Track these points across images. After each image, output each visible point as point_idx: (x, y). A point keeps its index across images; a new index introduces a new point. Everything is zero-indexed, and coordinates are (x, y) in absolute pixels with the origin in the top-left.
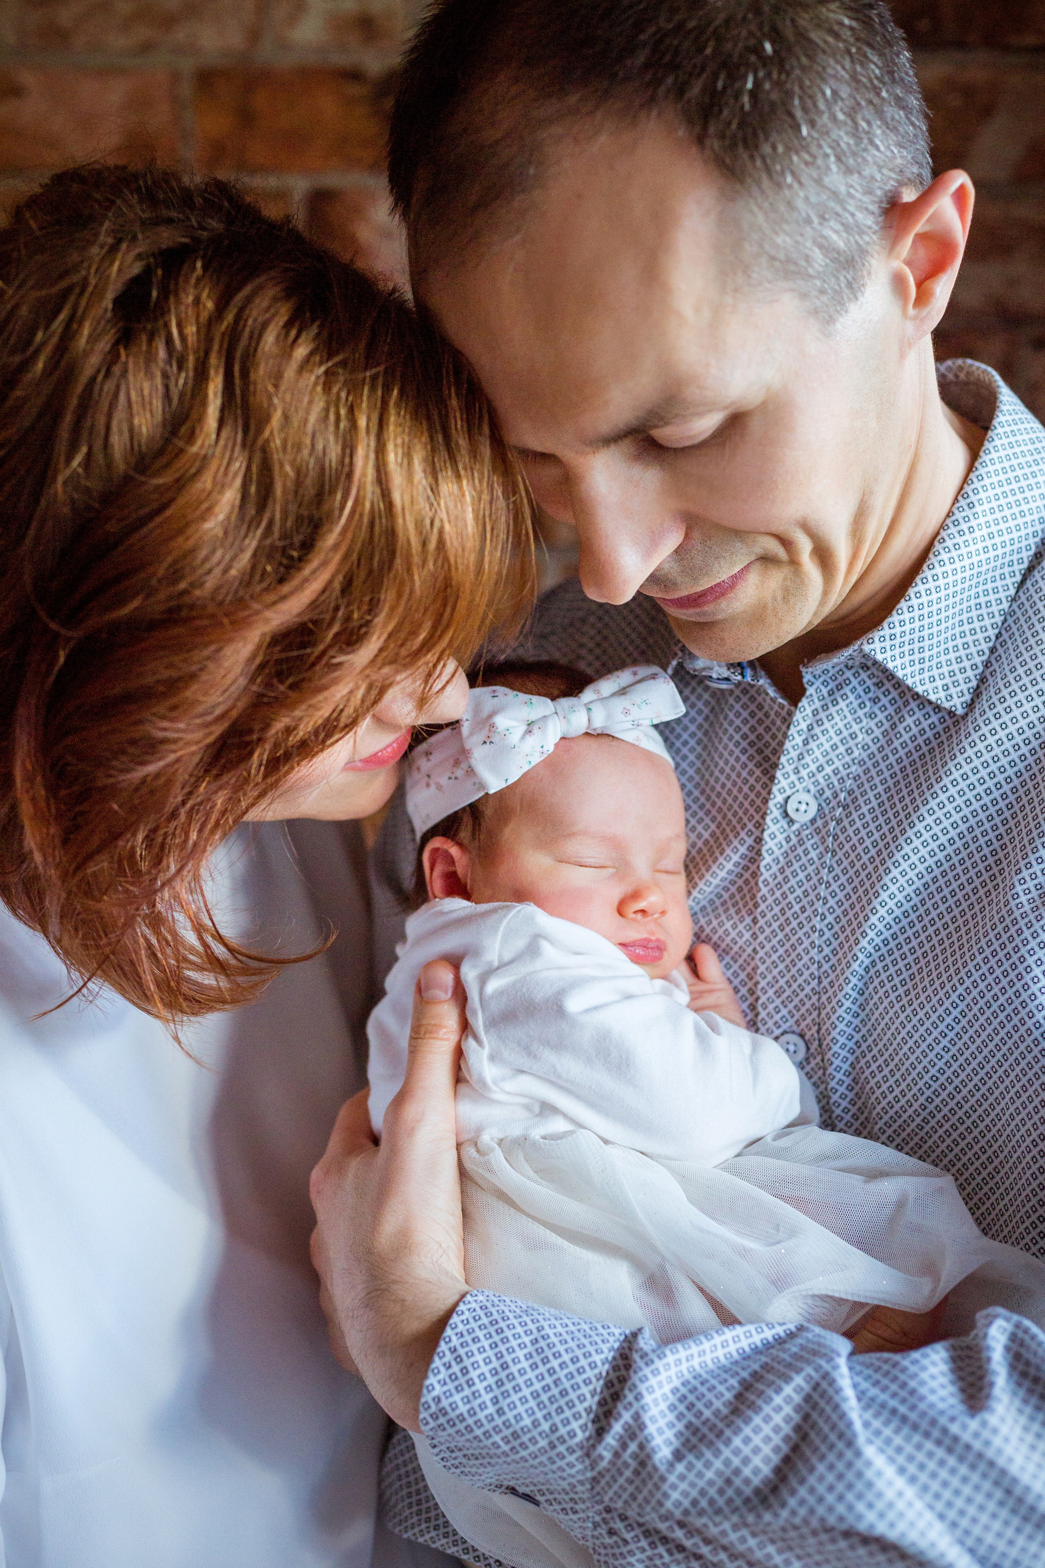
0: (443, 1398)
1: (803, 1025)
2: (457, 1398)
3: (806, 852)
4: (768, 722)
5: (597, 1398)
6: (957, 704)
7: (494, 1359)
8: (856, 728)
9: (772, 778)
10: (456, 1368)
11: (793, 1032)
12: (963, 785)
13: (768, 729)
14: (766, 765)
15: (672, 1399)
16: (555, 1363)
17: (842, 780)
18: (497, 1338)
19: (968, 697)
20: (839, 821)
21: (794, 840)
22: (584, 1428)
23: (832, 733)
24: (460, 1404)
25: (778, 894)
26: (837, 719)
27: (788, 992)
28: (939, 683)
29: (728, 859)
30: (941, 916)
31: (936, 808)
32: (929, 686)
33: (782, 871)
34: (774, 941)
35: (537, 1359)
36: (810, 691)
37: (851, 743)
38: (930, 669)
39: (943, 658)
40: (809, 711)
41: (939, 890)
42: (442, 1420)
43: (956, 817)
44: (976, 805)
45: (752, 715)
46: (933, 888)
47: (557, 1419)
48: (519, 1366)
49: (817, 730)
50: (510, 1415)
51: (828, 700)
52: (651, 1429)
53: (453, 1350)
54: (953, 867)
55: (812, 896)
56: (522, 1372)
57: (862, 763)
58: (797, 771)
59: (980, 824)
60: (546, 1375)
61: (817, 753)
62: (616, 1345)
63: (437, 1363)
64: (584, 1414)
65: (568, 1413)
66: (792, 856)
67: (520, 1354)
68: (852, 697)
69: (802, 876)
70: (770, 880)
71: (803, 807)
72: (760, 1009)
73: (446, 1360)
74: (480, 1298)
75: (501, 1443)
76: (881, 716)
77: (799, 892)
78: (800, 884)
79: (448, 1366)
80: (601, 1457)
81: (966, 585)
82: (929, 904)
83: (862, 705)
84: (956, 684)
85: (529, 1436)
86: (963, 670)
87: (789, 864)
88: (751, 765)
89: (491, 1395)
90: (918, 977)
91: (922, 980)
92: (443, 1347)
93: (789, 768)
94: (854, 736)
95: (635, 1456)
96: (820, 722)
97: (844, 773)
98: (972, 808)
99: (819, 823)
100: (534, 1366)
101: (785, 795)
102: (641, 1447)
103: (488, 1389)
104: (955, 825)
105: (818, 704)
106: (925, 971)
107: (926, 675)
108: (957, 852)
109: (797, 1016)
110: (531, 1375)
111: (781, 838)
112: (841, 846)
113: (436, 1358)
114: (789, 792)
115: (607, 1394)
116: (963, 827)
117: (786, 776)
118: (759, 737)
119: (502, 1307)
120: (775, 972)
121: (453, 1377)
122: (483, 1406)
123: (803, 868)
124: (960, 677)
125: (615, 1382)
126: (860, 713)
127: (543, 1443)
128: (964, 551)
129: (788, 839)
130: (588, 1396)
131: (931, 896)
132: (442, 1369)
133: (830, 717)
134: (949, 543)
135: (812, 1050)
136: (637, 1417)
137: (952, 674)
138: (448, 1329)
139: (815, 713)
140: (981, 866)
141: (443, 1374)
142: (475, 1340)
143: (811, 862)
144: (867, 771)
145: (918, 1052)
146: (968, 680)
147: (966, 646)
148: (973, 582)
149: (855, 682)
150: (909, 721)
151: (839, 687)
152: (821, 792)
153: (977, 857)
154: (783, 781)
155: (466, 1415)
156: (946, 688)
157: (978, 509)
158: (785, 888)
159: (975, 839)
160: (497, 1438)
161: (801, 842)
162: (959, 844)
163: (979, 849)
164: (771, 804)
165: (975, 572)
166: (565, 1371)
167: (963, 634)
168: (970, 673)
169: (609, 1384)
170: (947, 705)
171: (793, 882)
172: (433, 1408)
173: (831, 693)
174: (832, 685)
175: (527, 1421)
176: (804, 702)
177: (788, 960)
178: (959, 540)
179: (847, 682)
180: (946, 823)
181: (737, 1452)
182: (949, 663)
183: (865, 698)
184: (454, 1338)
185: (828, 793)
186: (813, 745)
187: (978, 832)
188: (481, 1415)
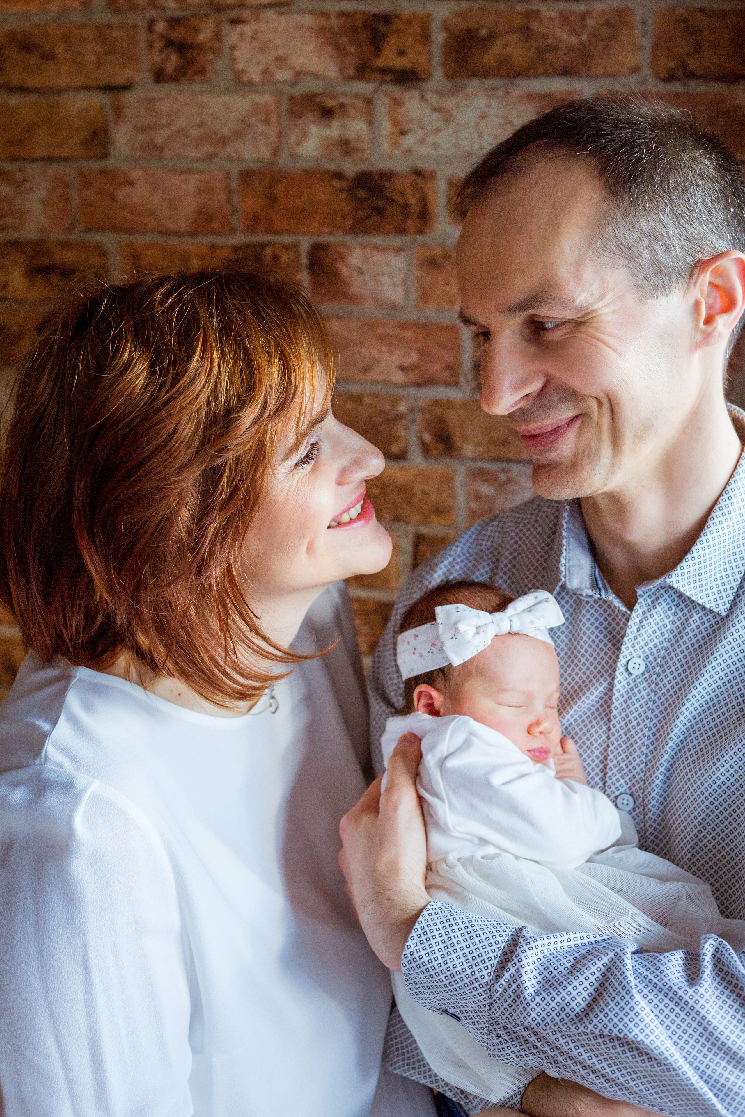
0: (415, 952)
1: (633, 789)
2: (423, 953)
3: (640, 692)
4: (614, 616)
5: (497, 960)
6: (722, 609)
7: (444, 934)
8: (666, 621)
9: (619, 649)
10: (423, 938)
11: (627, 793)
12: (726, 656)
13: (614, 619)
14: (614, 641)
15: (537, 964)
16: (477, 940)
17: (658, 651)
18: (446, 924)
19: (728, 606)
20: (658, 675)
21: (632, 684)
22: (489, 974)
23: (653, 624)
24: (424, 956)
25: (623, 715)
26: (656, 616)
27: (626, 770)
28: (712, 598)
29: (592, 693)
30: (711, 729)
31: (711, 670)
32: (705, 600)
33: (626, 701)
34: (621, 741)
35: (467, 936)
36: (640, 600)
37: (664, 630)
38: (706, 590)
39: (714, 584)
40: (640, 612)
41: (711, 714)
42: (414, 964)
43: (722, 674)
44: (733, 668)
45: (605, 611)
46: (708, 713)
47: (475, 969)
48: (457, 939)
49: (645, 623)
50: (450, 964)
51: (651, 606)
52: (525, 977)
53: (423, 928)
54: (719, 702)
55: (644, 717)
56: (459, 943)
57: (669, 640)
58: (633, 646)
59: (735, 678)
60: (471, 945)
61: (645, 636)
62: (510, 933)
63: (414, 934)
64: (490, 967)
65: (481, 966)
66: (631, 693)
67: (458, 933)
68: (664, 604)
69: (637, 705)
70: (619, 706)
71: (637, 666)
72: (607, 779)
73: (418, 933)
74: (438, 904)
75: (444, 980)
76: (680, 614)
77: (636, 714)
78: (636, 710)
79: (419, 936)
80: (497, 991)
81: (726, 543)
82: (705, 722)
83: (670, 609)
84: (721, 598)
85: (459, 976)
86: (725, 590)
87: (630, 698)
88: (605, 641)
89: (441, 953)
90: (697, 762)
91: (699, 764)
92: (417, 926)
93: (629, 644)
94: (665, 626)
95: (515, 991)
96: (646, 618)
97: (659, 647)
98: (730, 669)
99: (647, 675)
100: (465, 940)
101: (627, 659)
102: (519, 986)
103: (440, 950)
104: (721, 678)
105: (645, 608)
106: (701, 759)
107: (704, 593)
108: (722, 693)
109: (630, 784)
110: (463, 944)
111: (624, 683)
112: (660, 689)
113: (413, 931)
114: (629, 658)
115: (503, 958)
116: (725, 680)
117: (627, 649)
118: (610, 624)
119: (450, 909)
120: (619, 758)
121: (421, 942)
122: (436, 958)
123: (638, 700)
124: (724, 594)
125: (508, 952)
126: (669, 613)
127: (466, 981)
128: (725, 525)
129: (628, 684)
130: (493, 958)
131: (706, 717)
132: (416, 937)
133: (652, 616)
134: (716, 520)
135: (638, 803)
136: (518, 971)
137: (719, 592)
138: (421, 917)
139: (644, 613)
140: (735, 703)
141: (417, 940)
142: (435, 924)
143: (643, 697)
144: (672, 645)
145: (696, 804)
146: (728, 596)
147: (727, 576)
148: (731, 541)
149: (666, 596)
150: (696, 617)
151: (657, 599)
152: (647, 657)
153: (733, 697)
154: (626, 652)
155: (427, 963)
156: (716, 600)
157: (734, 500)
158: (628, 711)
159: (732, 687)
160: (442, 976)
161: (636, 686)
162: (723, 689)
163: (734, 693)
164: (619, 664)
165: (731, 536)
166: (482, 944)
167: (726, 570)
168: (729, 592)
169: (505, 953)
170: (716, 610)
171: (632, 708)
172: (409, 958)
173: (653, 602)
174: (654, 597)
175: (459, 968)
176: (637, 606)
177: (628, 752)
178: (722, 518)
179: (662, 596)
180: (716, 677)
181: (569, 994)
182: (717, 586)
183: (672, 605)
184: (423, 922)
185: (651, 658)
186: (642, 631)
187: (733, 682)
188: (435, 963)
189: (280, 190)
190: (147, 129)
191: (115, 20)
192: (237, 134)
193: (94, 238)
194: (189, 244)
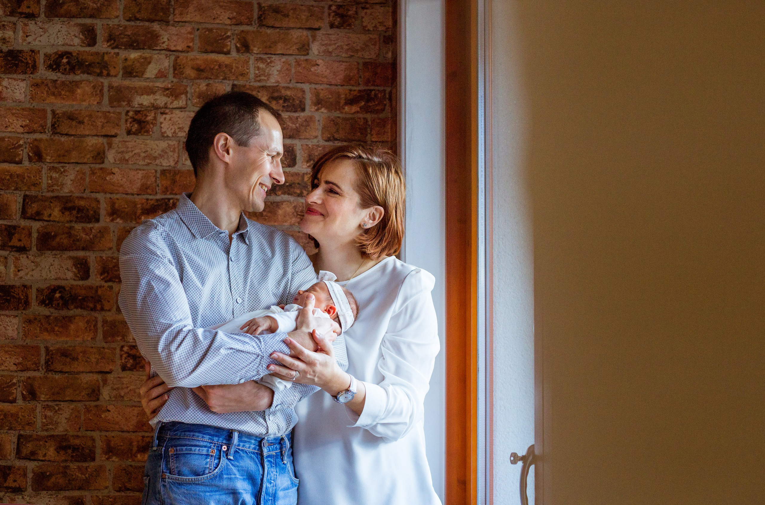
189: (177, 178)
190: (122, 152)
191: (112, 110)
192: (161, 156)
193: (94, 195)
194: (137, 199)
